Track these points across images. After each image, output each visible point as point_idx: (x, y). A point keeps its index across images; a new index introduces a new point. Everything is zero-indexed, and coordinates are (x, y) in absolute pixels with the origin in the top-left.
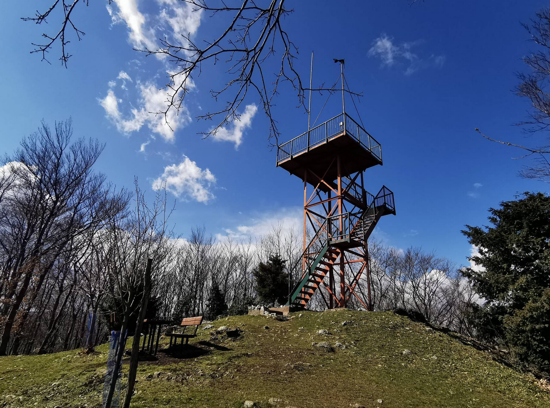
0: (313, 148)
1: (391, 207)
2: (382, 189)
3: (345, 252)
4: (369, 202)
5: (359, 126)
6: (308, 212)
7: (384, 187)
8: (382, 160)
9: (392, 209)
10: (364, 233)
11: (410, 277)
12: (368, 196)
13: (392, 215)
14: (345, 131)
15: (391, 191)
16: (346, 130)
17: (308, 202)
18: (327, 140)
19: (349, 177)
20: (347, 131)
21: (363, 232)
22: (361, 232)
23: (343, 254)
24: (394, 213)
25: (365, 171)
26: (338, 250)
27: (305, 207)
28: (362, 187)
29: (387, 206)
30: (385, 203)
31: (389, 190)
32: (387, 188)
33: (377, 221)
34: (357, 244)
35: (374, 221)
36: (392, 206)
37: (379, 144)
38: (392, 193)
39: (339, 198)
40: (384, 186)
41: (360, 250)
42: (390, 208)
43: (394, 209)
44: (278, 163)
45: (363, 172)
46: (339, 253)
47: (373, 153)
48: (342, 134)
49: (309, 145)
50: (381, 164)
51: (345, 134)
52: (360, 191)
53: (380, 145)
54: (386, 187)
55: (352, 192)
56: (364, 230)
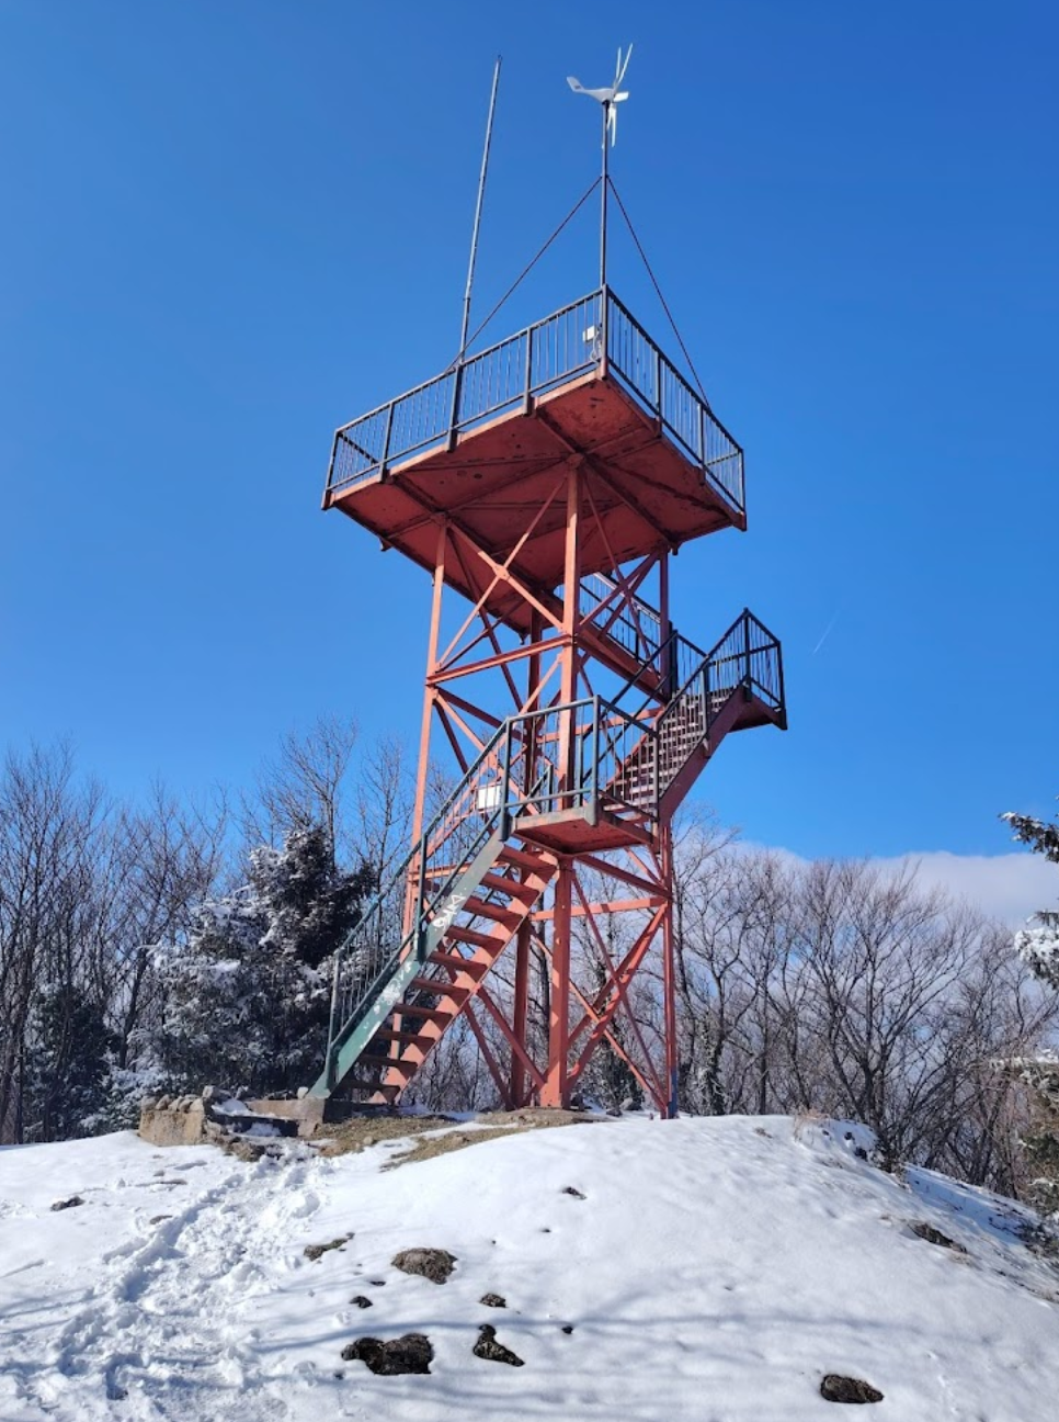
0: (473, 433)
1: (772, 696)
2: (739, 621)
3: (576, 865)
4: (687, 669)
5: (661, 356)
6: (440, 700)
7: (747, 615)
8: (743, 510)
9: (774, 704)
10: (659, 790)
11: (820, 969)
12: (683, 651)
13: (770, 729)
14: (603, 362)
15: (772, 637)
16: (609, 361)
17: (444, 660)
18: (531, 400)
19: (614, 576)
20: (614, 366)
21: (652, 787)
22: (644, 789)
23: (568, 877)
24: (781, 722)
25: (675, 553)
26: (548, 858)
27: (430, 678)
28: (663, 613)
29: (755, 689)
30: (748, 678)
31: (768, 632)
32: (758, 623)
33: (713, 747)
34: (628, 838)
35: (700, 746)
36: (777, 694)
37: (736, 446)
38: (777, 644)
39: (565, 645)
40: (746, 610)
41: (638, 860)
42: (766, 699)
43: (782, 704)
44: (329, 493)
45: (670, 554)
46: (551, 869)
47: (713, 476)
48: (590, 377)
49: (455, 421)
50: (741, 524)
51: (601, 372)
52: (652, 630)
53: (740, 450)
54: (754, 619)
55: (621, 633)
56: (659, 779)
